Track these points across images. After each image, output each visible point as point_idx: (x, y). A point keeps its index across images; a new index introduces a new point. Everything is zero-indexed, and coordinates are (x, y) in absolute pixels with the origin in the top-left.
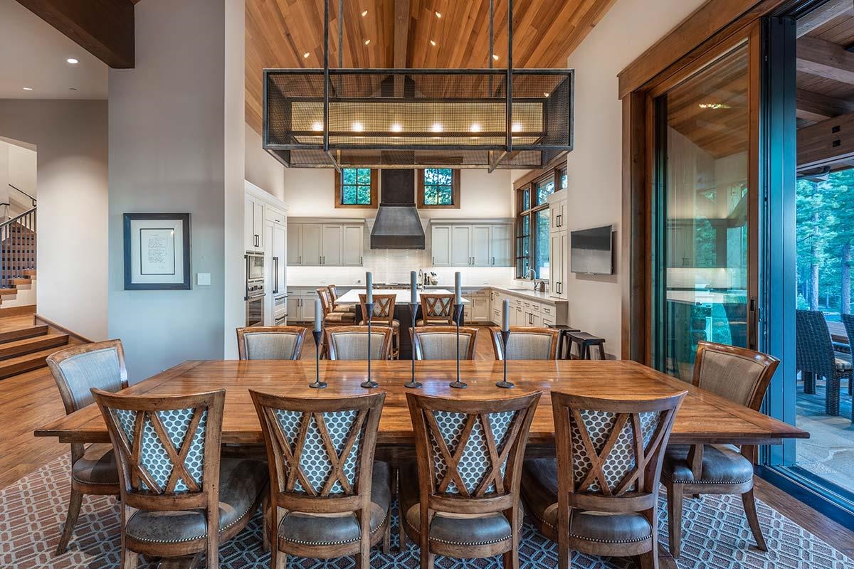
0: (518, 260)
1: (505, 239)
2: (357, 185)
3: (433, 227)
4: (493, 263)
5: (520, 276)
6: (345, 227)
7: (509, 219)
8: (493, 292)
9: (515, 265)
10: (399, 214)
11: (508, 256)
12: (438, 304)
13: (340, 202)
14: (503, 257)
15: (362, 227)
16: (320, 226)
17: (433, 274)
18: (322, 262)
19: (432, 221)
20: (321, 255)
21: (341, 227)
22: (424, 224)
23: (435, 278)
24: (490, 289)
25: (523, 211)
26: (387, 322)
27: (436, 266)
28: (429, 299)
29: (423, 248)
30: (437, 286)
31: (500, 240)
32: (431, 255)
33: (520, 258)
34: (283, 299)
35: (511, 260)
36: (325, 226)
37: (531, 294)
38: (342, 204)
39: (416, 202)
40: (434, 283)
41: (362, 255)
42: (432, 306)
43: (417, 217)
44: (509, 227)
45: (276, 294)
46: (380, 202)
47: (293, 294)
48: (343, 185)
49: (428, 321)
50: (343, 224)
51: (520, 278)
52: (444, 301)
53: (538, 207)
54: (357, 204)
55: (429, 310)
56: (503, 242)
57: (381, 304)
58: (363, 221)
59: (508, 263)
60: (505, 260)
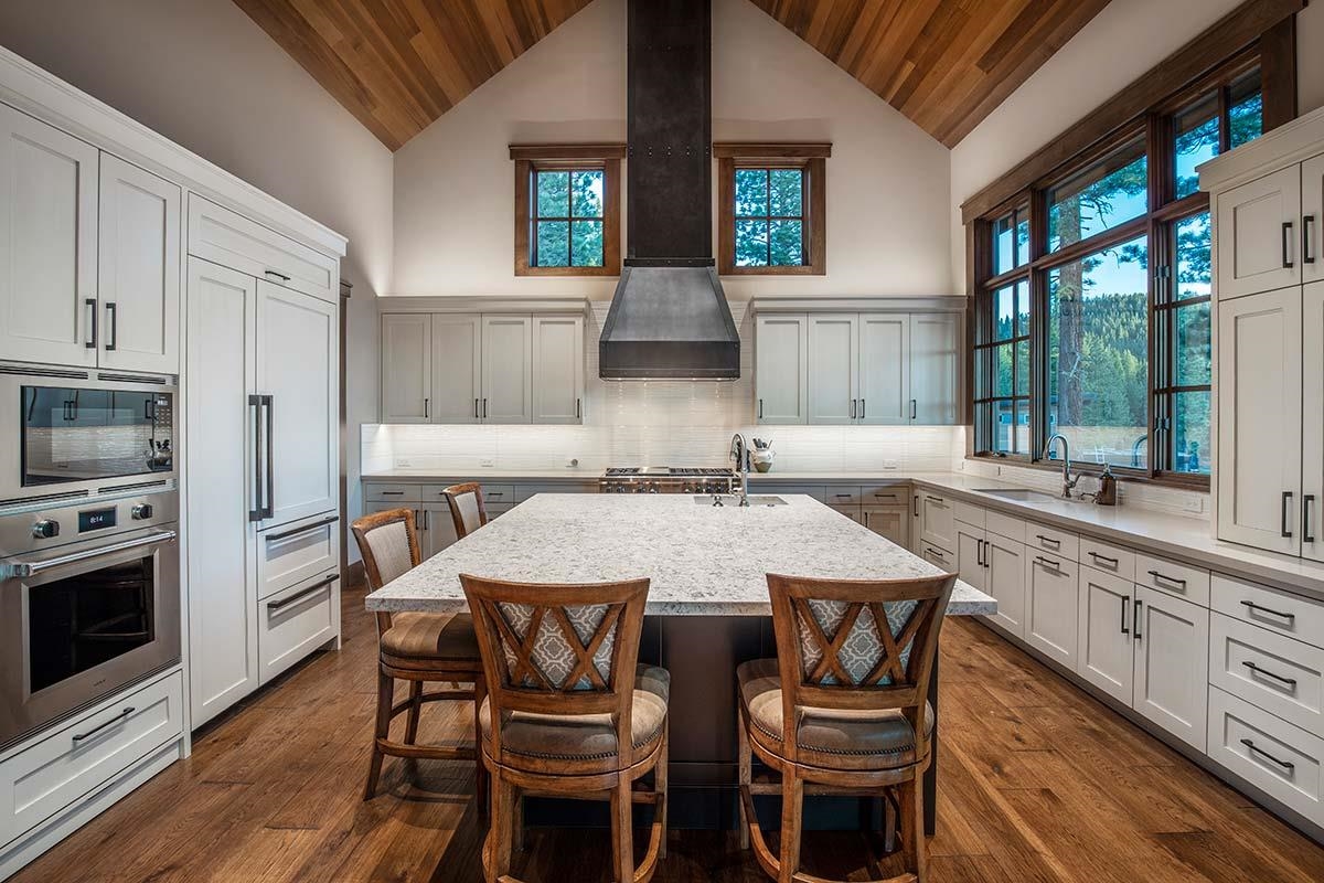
0: (979, 406)
1: (943, 353)
2: (570, 219)
3: (760, 321)
4: (912, 415)
5: (984, 450)
6: (537, 320)
7: (951, 299)
8: (918, 492)
9: (969, 419)
10: (672, 286)
11: (950, 396)
12: (863, 629)
13: (528, 260)
14: (937, 400)
15: (579, 321)
16: (477, 320)
17: (759, 445)
18: (479, 413)
19: (757, 305)
20: (477, 396)
21: (527, 320)
22: (738, 313)
23: (765, 454)
24: (910, 485)
25: (991, 277)
26: (606, 717)
27: (767, 423)
28: (819, 604)
29: (735, 374)
30: (769, 475)
31: (931, 354)
32: (754, 394)
33: (983, 401)
34: (322, 530)
35: (958, 407)
36: (487, 319)
37: (1058, 509)
38: (535, 264)
39: (715, 255)
40: (762, 468)
41: (580, 394)
42: (830, 639)
43: (720, 294)
44: (951, 321)
45: (267, 522)
46: (624, 255)
47: (403, 498)
48: (536, 220)
49: (806, 709)
50: (532, 314)
51: (983, 454)
52: (891, 616)
53: (1175, 206)
54: (571, 265)
55: (812, 655)
56: (937, 359)
57: (570, 631)
58: (582, 305)
59: (950, 415)
60: (943, 407)
